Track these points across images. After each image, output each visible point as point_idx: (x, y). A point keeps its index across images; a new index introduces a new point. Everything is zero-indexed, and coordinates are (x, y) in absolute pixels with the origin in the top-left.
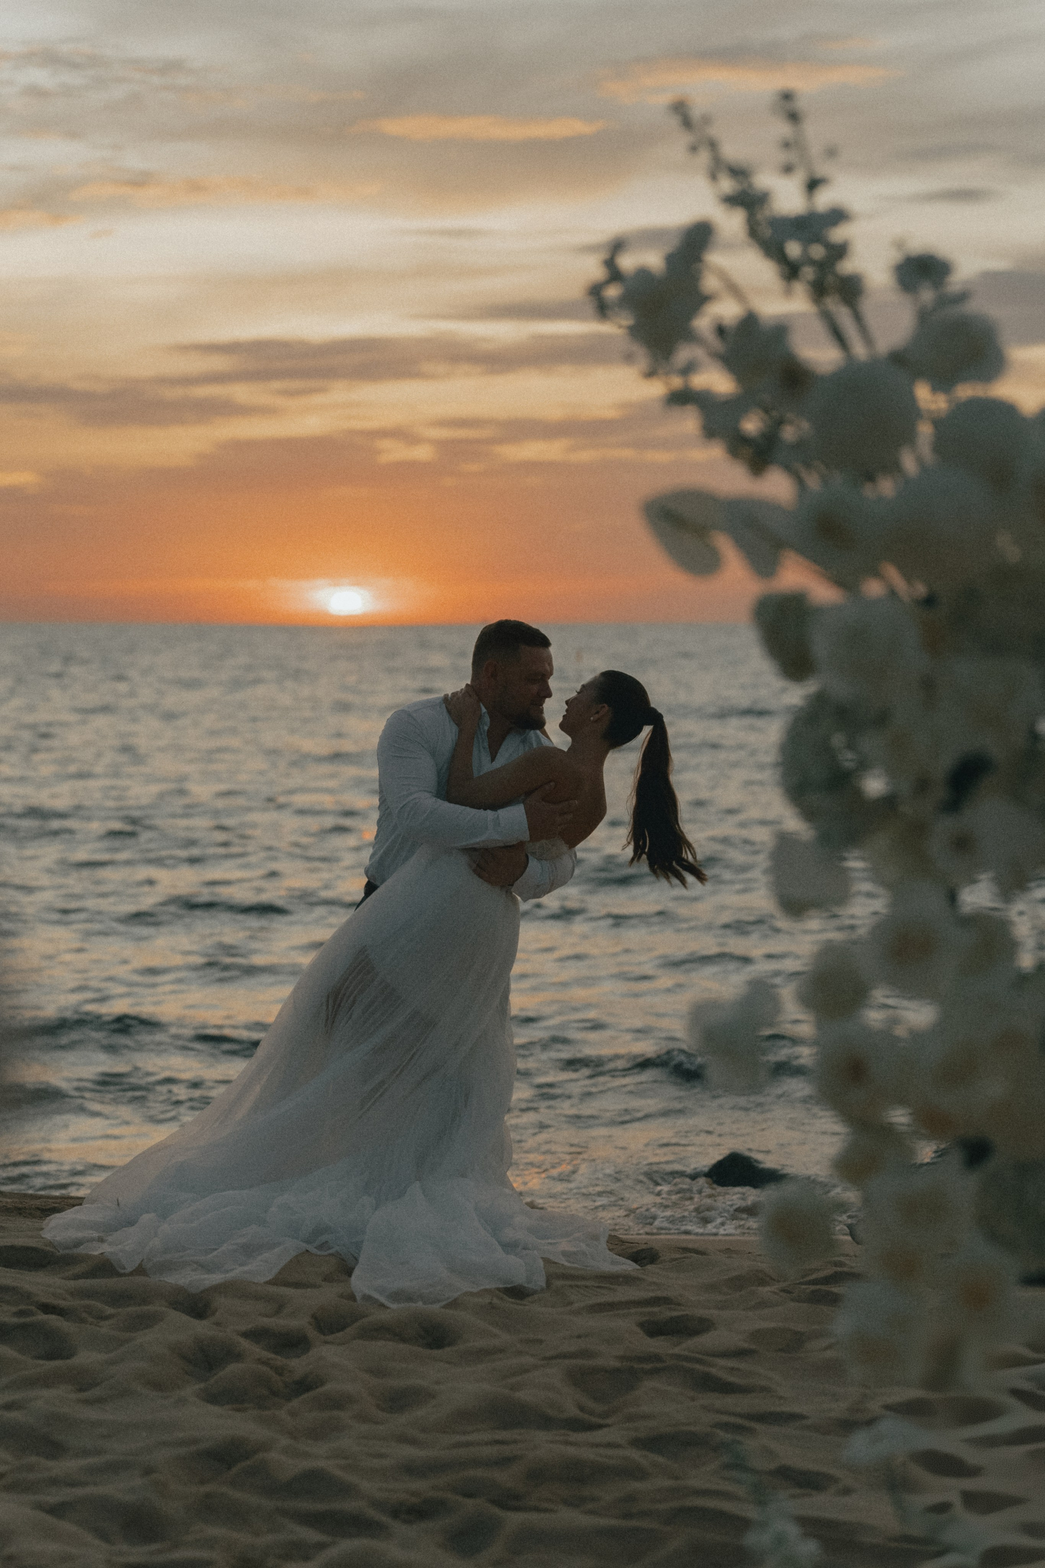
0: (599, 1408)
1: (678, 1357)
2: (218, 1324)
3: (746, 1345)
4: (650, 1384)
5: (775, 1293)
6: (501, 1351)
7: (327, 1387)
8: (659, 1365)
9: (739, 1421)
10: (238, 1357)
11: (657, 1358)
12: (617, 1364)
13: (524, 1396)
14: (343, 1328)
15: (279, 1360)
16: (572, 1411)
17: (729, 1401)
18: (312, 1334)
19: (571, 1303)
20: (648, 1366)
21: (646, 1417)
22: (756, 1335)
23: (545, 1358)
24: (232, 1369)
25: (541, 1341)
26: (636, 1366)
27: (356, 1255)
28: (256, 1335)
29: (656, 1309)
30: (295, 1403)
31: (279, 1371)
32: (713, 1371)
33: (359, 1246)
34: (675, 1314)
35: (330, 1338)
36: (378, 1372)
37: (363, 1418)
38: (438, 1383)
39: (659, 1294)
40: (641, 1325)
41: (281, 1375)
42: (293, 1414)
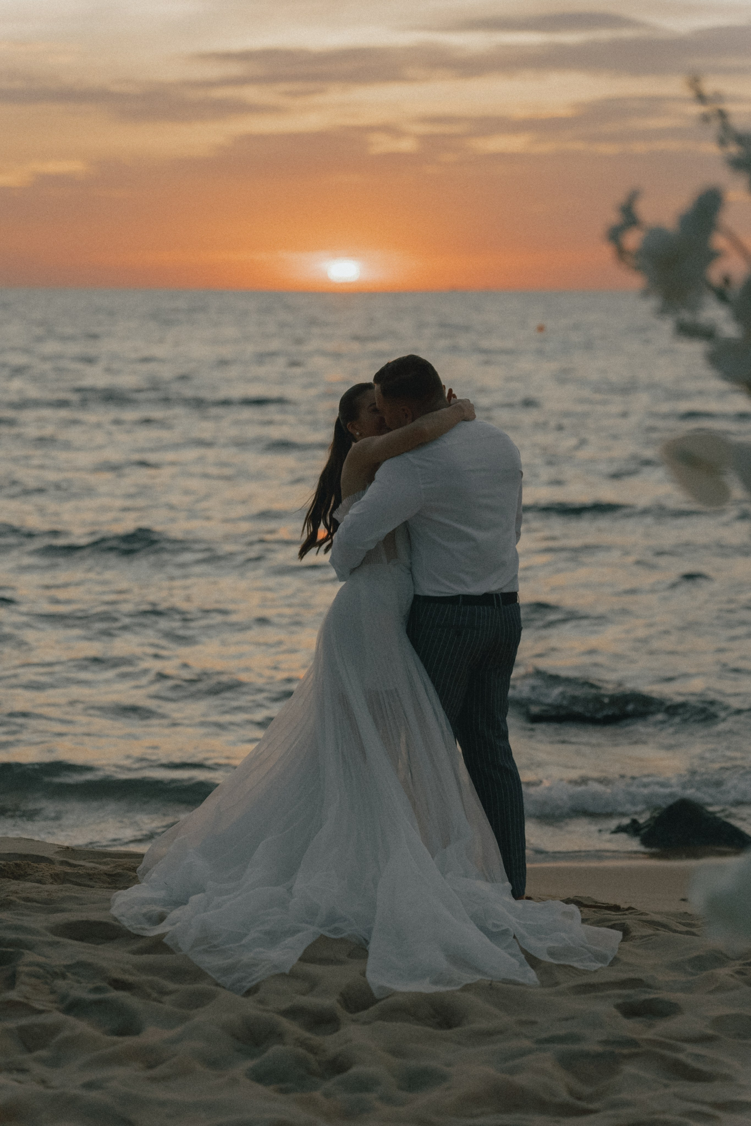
0: (587, 1090)
1: (650, 1041)
2: (261, 1002)
3: (710, 1032)
4: (630, 1069)
5: (732, 976)
6: (501, 1032)
7: (354, 1070)
8: (634, 1050)
9: (705, 1109)
10: (278, 1036)
11: (632, 1043)
12: (599, 1049)
13: (522, 1080)
14: (365, 1007)
15: (316, 1039)
16: (564, 1096)
17: (697, 1089)
18: (341, 1012)
19: (557, 984)
20: (625, 1051)
21: (626, 1104)
22: (718, 1022)
23: (539, 1042)
24: (275, 1050)
25: (533, 1023)
26: (617, 1051)
27: (367, 938)
28: (293, 1013)
29: (631, 992)
30: (329, 1085)
31: (312, 1049)
32: (681, 1056)
33: (370, 931)
34: (647, 996)
35: (355, 1016)
36: (397, 1052)
37: (388, 1100)
38: (449, 1065)
39: (632, 975)
40: (618, 1007)
41: (315, 1054)
42: (327, 1095)
